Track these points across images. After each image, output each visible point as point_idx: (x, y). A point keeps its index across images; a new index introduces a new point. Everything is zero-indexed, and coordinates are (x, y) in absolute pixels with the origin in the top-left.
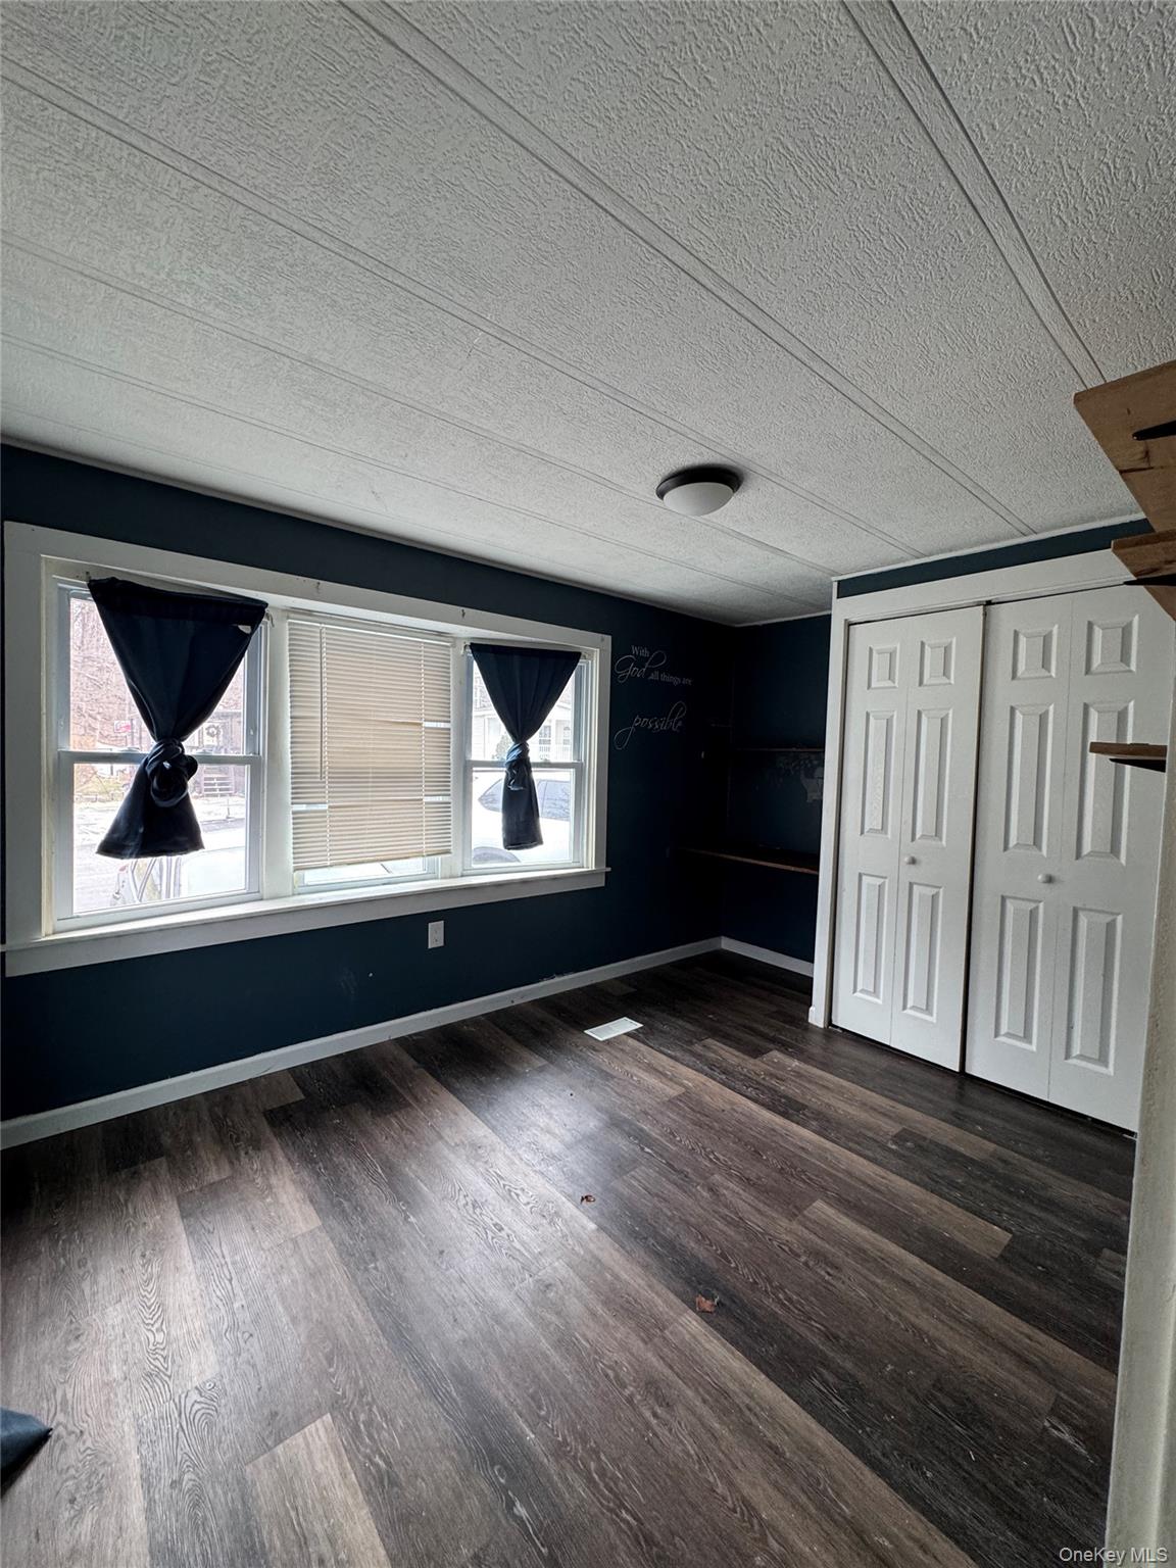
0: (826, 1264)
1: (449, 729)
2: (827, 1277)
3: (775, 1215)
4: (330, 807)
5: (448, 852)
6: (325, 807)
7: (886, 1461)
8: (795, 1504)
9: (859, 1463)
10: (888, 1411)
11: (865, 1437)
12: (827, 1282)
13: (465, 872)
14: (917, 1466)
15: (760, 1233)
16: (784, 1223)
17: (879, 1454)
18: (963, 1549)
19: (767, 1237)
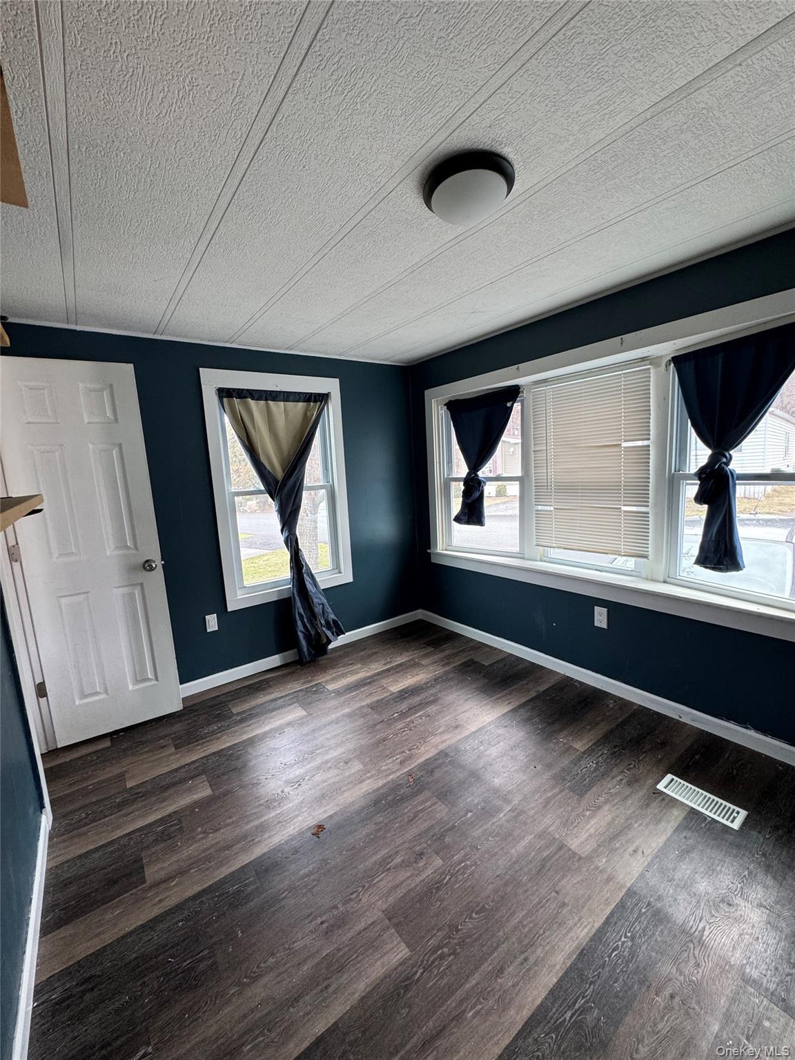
0: (332, 926)
1: (649, 446)
2: (319, 920)
3: (391, 900)
4: (555, 509)
5: (646, 557)
6: (552, 508)
7: (198, 902)
8: (208, 849)
9: (205, 886)
10: (219, 918)
11: (213, 896)
12: (315, 918)
13: (669, 580)
14: (186, 920)
15: (373, 881)
16: (382, 905)
17: (204, 899)
18: (147, 922)
19: (367, 885)
